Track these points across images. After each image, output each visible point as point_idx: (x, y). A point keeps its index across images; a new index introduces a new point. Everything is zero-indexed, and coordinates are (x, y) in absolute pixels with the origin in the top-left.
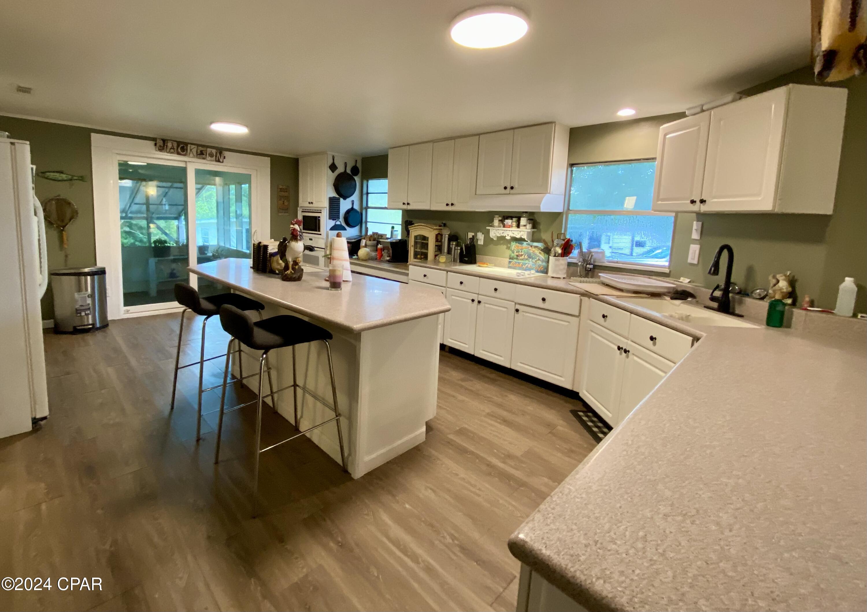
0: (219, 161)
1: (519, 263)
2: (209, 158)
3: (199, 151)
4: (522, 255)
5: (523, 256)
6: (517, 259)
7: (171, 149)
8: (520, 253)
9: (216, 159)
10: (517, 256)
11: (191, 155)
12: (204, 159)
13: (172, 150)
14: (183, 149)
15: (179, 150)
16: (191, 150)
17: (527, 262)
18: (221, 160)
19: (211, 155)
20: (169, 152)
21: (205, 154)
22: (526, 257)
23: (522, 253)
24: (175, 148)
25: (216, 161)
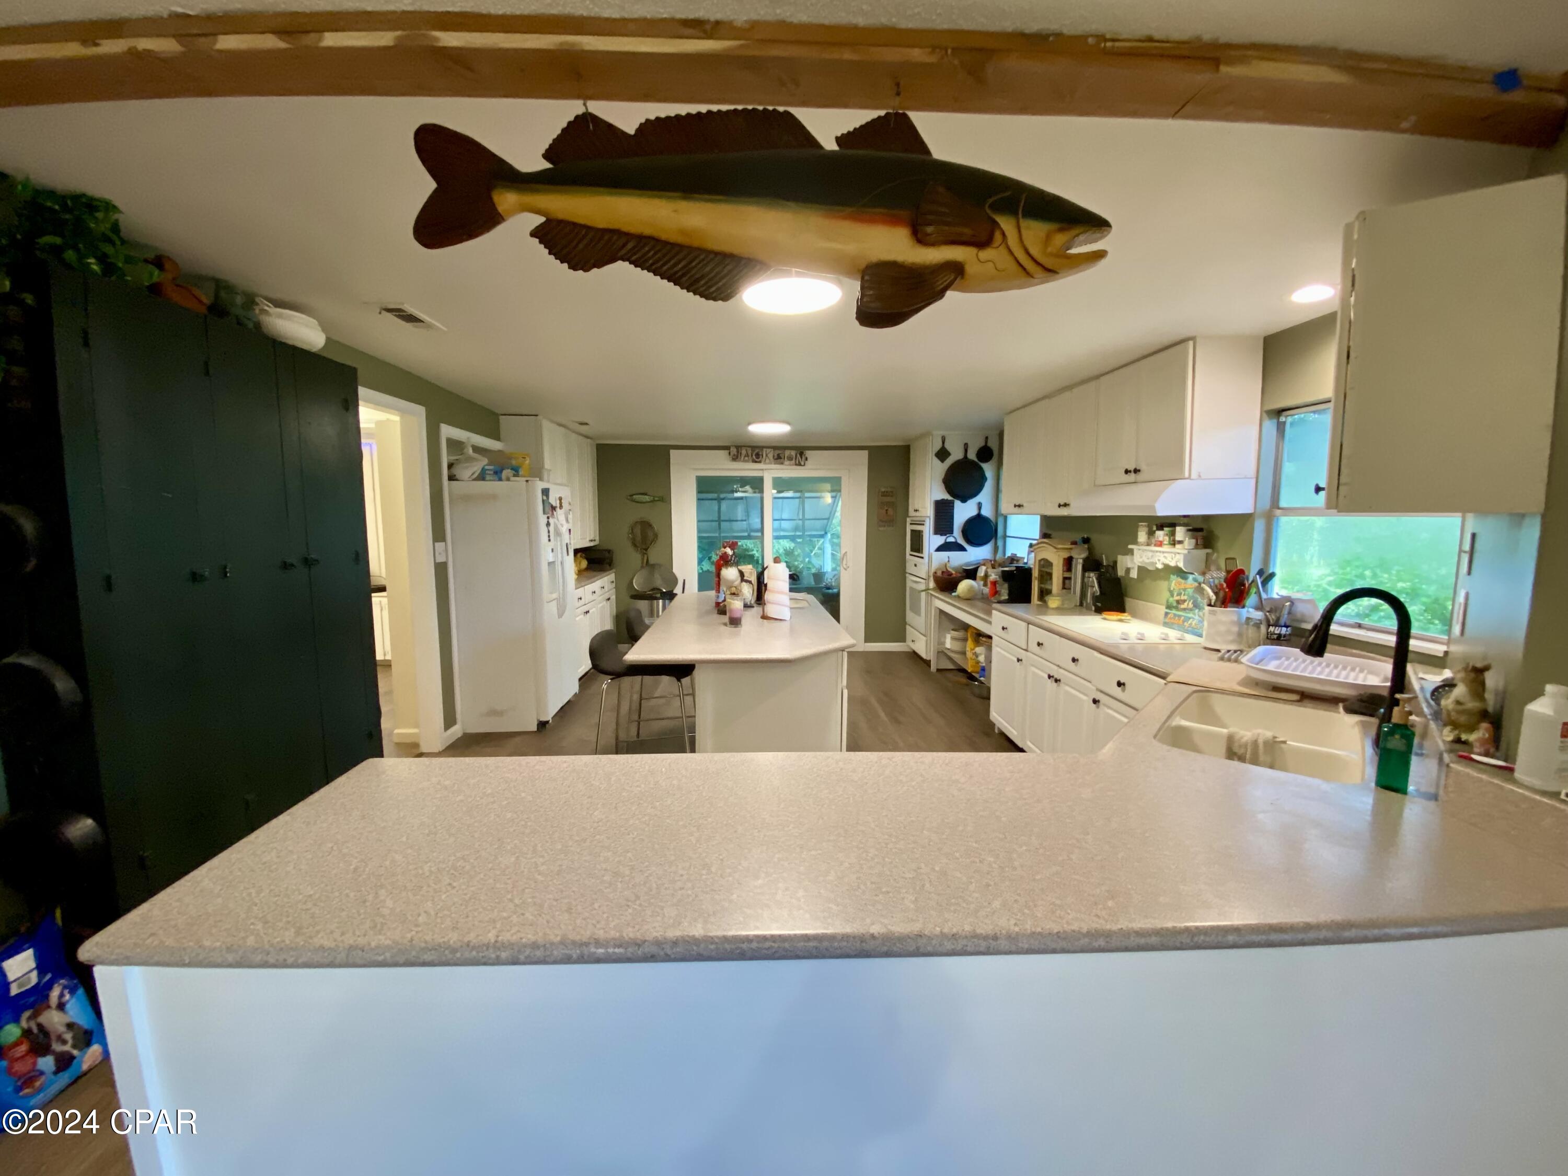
0: (800, 464)
1: (1180, 616)
2: (787, 462)
3: (776, 455)
4: (1185, 601)
5: (1186, 604)
6: (1177, 608)
7: (745, 456)
8: (1183, 598)
9: (796, 462)
10: (1178, 602)
11: (767, 461)
12: (782, 464)
13: (746, 458)
14: (758, 455)
15: (754, 457)
16: (767, 455)
17: (1190, 615)
18: (803, 464)
19: (790, 459)
20: (745, 461)
21: (783, 457)
22: (1191, 606)
23: (1186, 597)
24: (750, 454)
25: (796, 465)
